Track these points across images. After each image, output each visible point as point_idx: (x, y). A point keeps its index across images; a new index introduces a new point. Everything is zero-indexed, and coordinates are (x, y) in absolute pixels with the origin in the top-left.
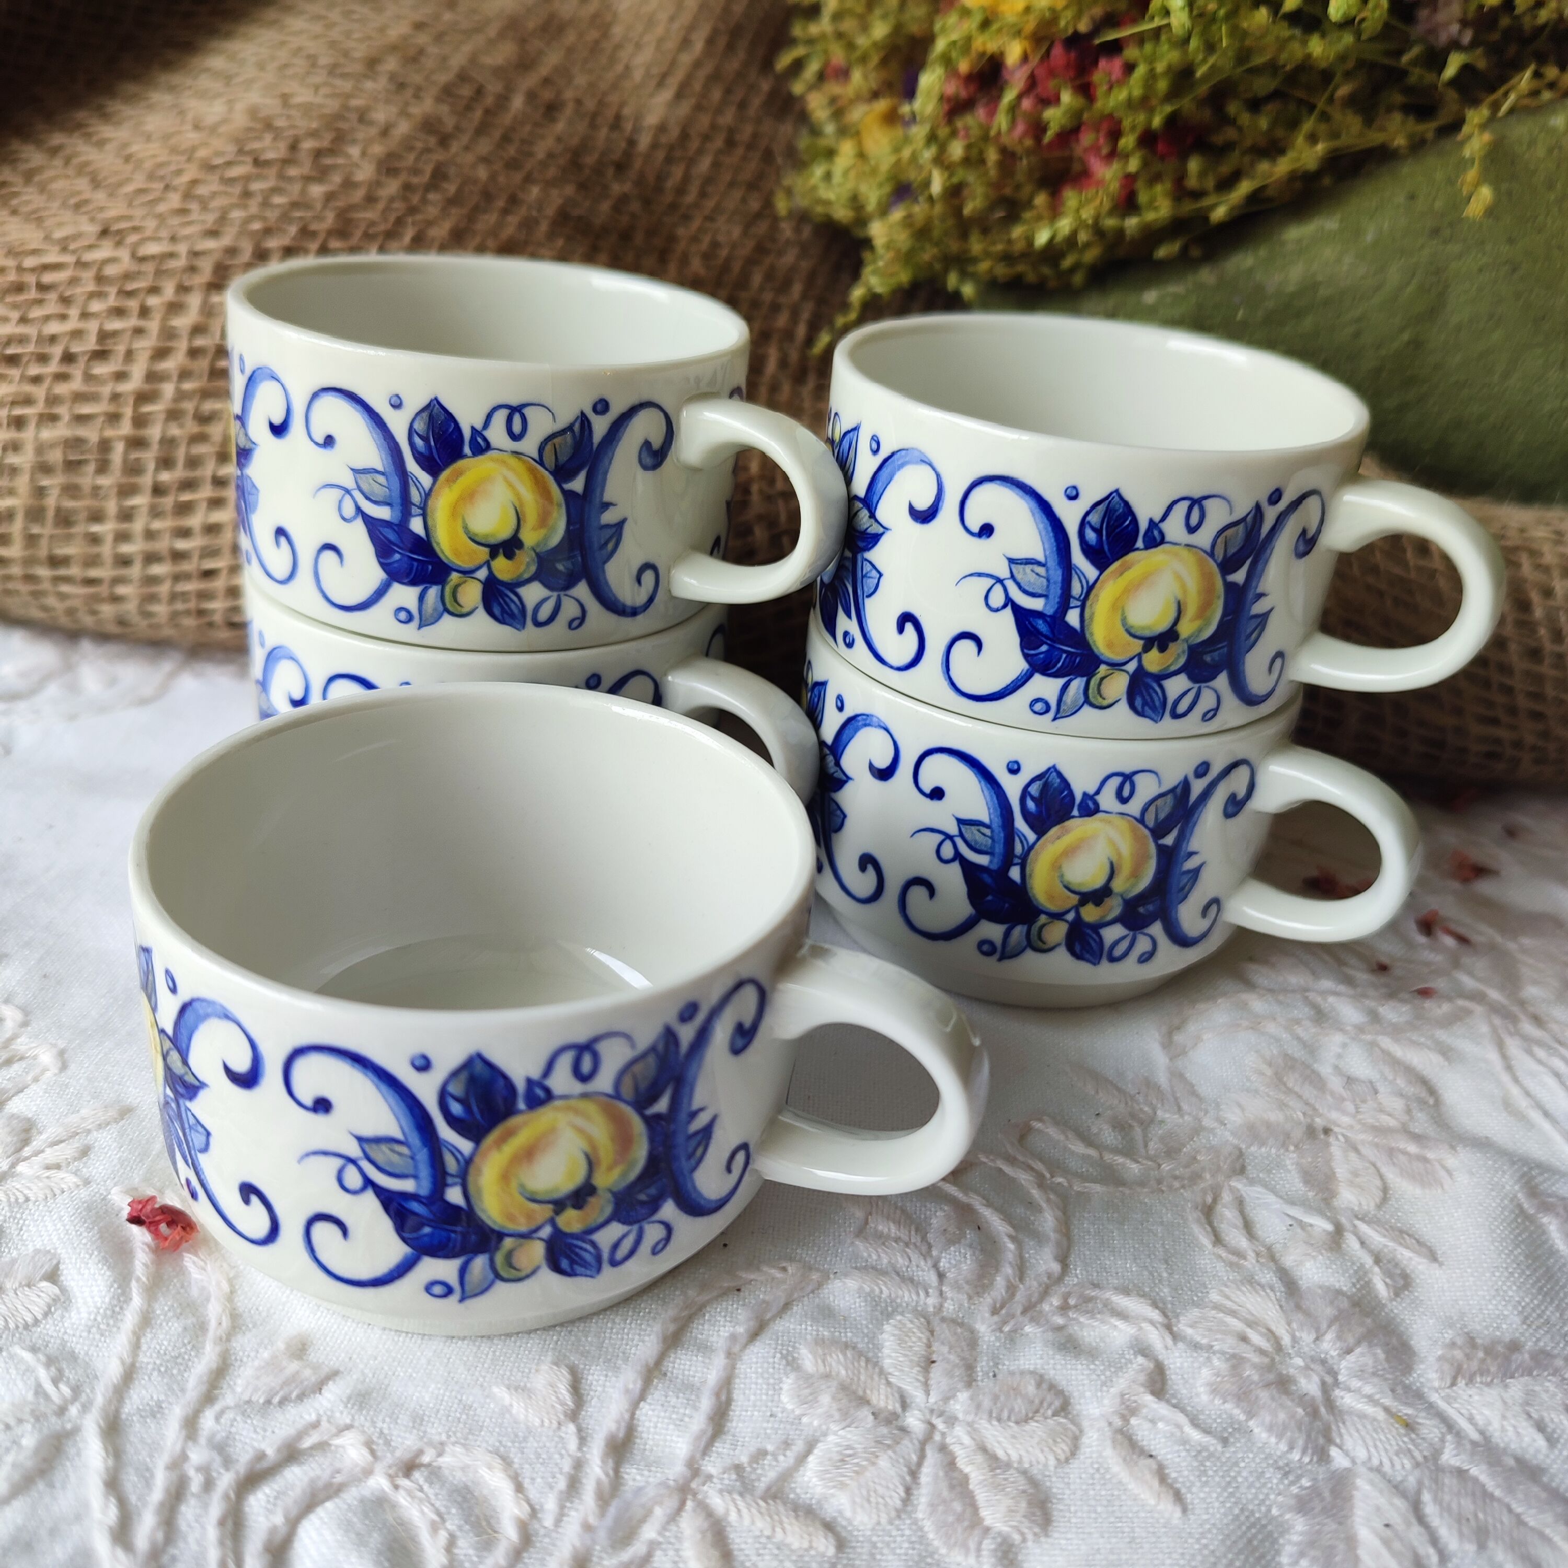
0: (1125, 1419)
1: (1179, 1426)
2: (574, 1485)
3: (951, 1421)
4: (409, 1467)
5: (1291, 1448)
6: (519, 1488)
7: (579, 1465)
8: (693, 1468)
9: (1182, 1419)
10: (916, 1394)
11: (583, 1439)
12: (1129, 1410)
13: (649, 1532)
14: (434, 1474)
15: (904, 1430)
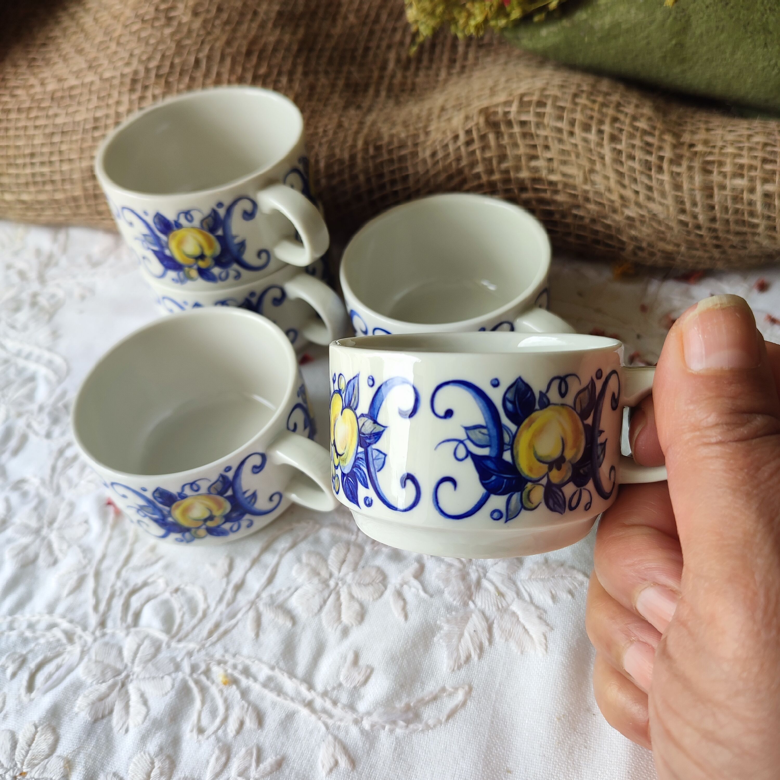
0: (402, 586)
1: (418, 590)
2: (221, 599)
3: (344, 583)
4: (177, 590)
5: (454, 600)
6: (206, 598)
7: (225, 592)
8: (258, 596)
9: (420, 587)
10: (335, 572)
11: (228, 583)
12: (404, 583)
13: (239, 616)
14: (184, 593)
15: (328, 586)
